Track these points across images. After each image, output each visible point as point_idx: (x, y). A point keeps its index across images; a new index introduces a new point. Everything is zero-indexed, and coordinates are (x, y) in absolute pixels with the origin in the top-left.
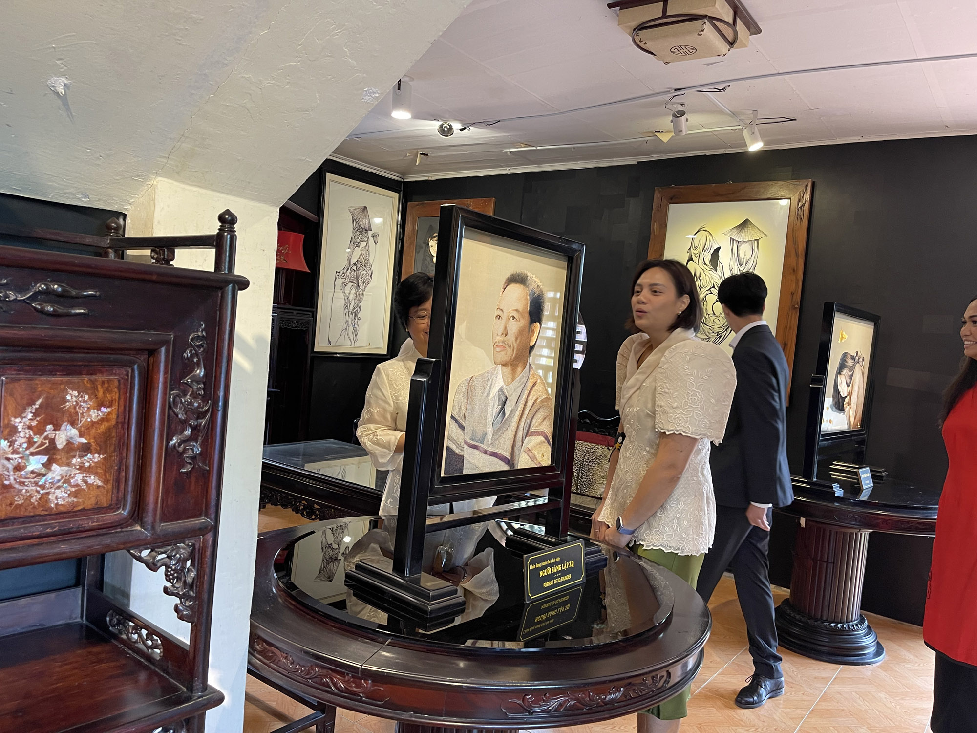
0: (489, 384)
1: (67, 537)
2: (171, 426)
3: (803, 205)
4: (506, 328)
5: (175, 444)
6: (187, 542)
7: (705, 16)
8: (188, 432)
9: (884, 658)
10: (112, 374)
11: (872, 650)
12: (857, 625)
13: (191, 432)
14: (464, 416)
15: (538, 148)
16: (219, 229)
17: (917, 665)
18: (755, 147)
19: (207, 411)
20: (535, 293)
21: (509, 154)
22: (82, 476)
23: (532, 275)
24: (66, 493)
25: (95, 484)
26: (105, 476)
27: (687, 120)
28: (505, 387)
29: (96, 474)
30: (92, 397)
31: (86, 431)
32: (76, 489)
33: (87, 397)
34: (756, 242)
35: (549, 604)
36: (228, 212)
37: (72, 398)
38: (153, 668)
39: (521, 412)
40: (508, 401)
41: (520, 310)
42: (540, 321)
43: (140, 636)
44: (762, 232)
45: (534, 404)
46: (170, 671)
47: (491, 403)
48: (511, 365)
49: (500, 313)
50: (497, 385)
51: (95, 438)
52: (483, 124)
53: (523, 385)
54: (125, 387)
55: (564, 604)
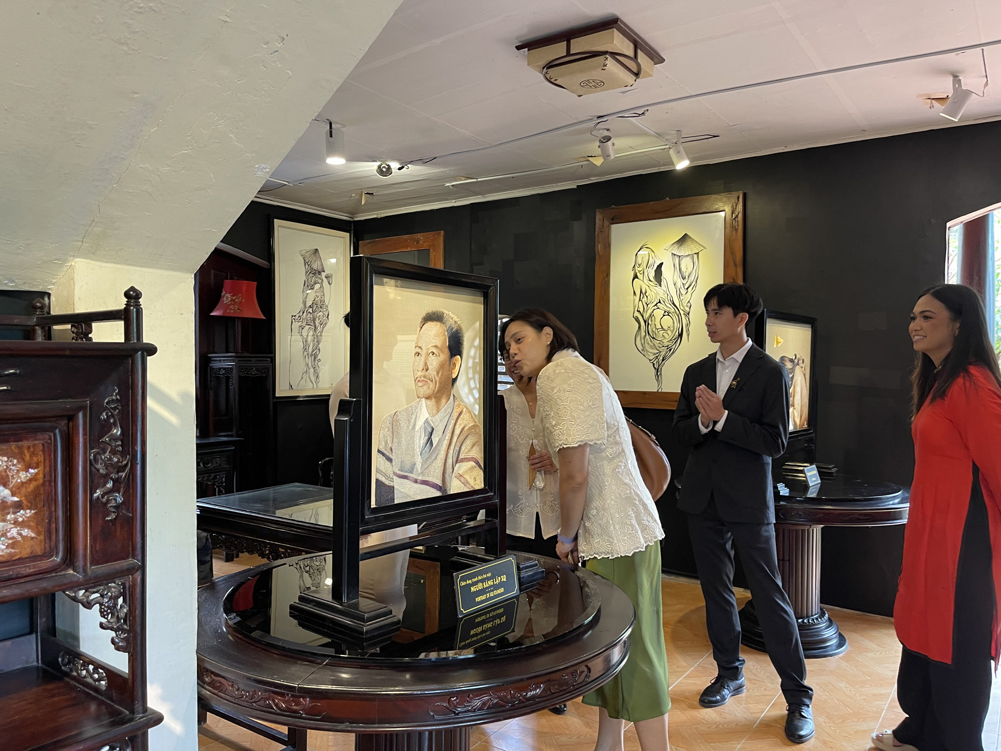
0: (414, 417)
1: (8, 583)
2: (93, 481)
3: (737, 217)
4: (426, 364)
5: (98, 496)
6: (117, 582)
7: (606, 53)
8: (110, 485)
9: (846, 648)
10: (36, 440)
11: (834, 642)
12: (817, 619)
13: (113, 484)
14: (391, 450)
15: (479, 180)
16: (126, 304)
17: (878, 653)
18: (682, 165)
19: (126, 465)
20: (452, 329)
21: (451, 187)
22: (16, 529)
23: (448, 312)
24: (4, 545)
25: (29, 535)
26: (37, 528)
27: (613, 144)
28: (430, 418)
29: (29, 527)
30: (21, 460)
31: (17, 491)
32: (12, 541)
33: (15, 461)
34: (696, 256)
35: (484, 617)
36: (132, 288)
37: (2, 463)
38: (100, 697)
39: (449, 441)
40: (434, 431)
41: (439, 346)
42: (460, 354)
43: (88, 671)
44: (700, 245)
45: (461, 432)
46: (114, 698)
47: (417, 435)
48: (435, 398)
49: (418, 350)
50: (422, 417)
51: (25, 496)
52: (419, 162)
53: (449, 415)
54: (49, 449)
55: (499, 616)
